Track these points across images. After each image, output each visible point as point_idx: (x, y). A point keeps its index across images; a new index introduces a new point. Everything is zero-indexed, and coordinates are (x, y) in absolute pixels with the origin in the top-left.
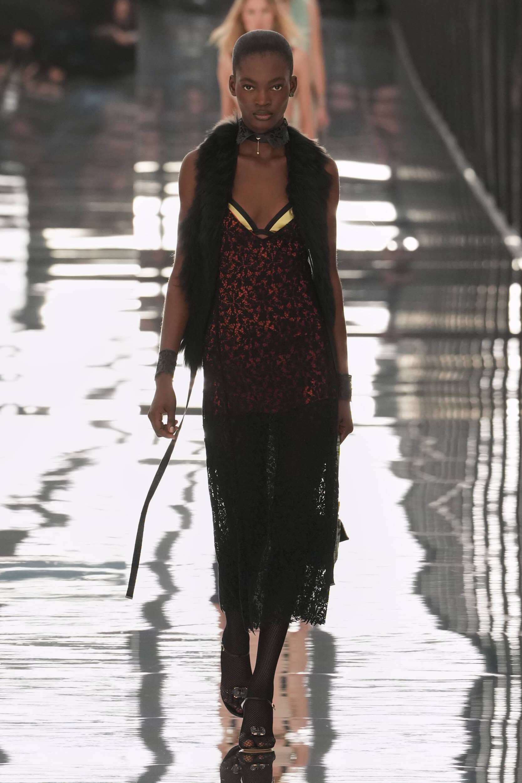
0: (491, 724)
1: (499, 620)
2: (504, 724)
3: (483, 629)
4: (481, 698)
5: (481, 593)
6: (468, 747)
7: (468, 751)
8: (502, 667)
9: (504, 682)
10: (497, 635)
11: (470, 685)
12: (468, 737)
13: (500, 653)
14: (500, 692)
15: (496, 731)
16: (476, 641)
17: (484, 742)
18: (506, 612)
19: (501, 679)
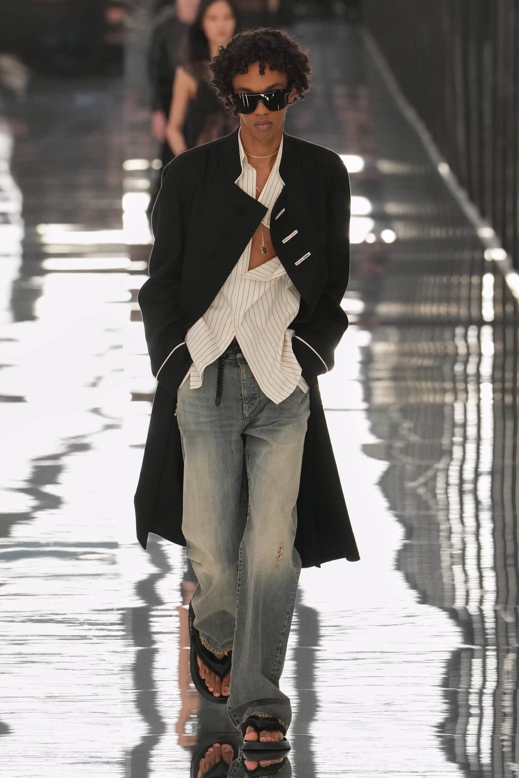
0: (468, 693)
1: (475, 594)
2: (481, 694)
3: (459, 604)
4: (458, 669)
5: (457, 569)
6: (445, 715)
7: (446, 719)
8: (478, 639)
9: (480, 654)
10: (473, 609)
11: (448, 656)
12: (445, 707)
13: (477, 626)
14: (477, 663)
15: (473, 700)
16: (454, 614)
17: (462, 710)
18: (481, 587)
19: (478, 650)
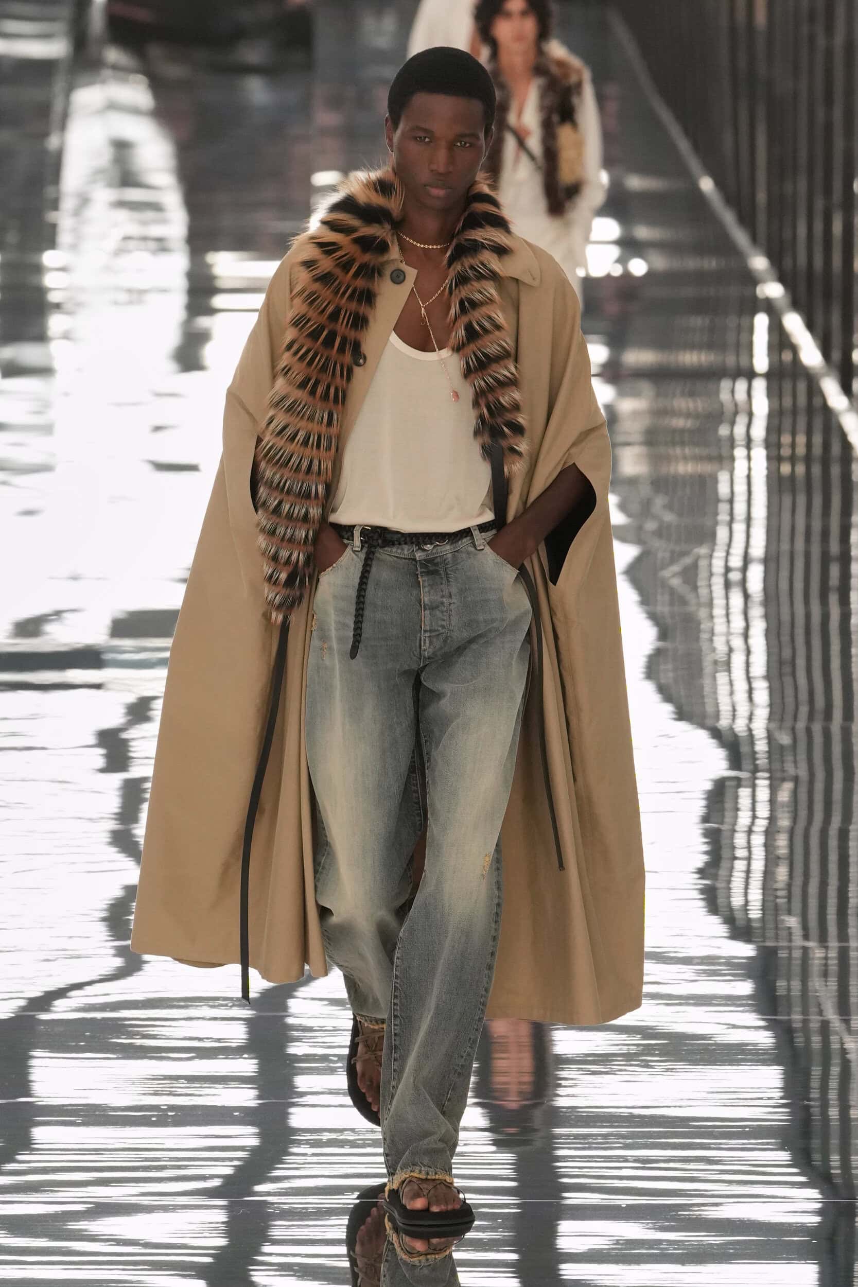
0: (734, 831)
1: (743, 709)
2: (750, 832)
3: (724, 723)
4: (722, 802)
5: (722, 678)
6: (705, 858)
7: (706, 863)
8: (746, 764)
9: (749, 783)
10: (740, 726)
11: (709, 786)
12: (706, 848)
13: (744, 749)
14: (744, 794)
15: (740, 840)
16: (716, 734)
17: (725, 853)
18: (751, 699)
19: (746, 779)
